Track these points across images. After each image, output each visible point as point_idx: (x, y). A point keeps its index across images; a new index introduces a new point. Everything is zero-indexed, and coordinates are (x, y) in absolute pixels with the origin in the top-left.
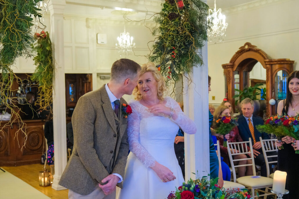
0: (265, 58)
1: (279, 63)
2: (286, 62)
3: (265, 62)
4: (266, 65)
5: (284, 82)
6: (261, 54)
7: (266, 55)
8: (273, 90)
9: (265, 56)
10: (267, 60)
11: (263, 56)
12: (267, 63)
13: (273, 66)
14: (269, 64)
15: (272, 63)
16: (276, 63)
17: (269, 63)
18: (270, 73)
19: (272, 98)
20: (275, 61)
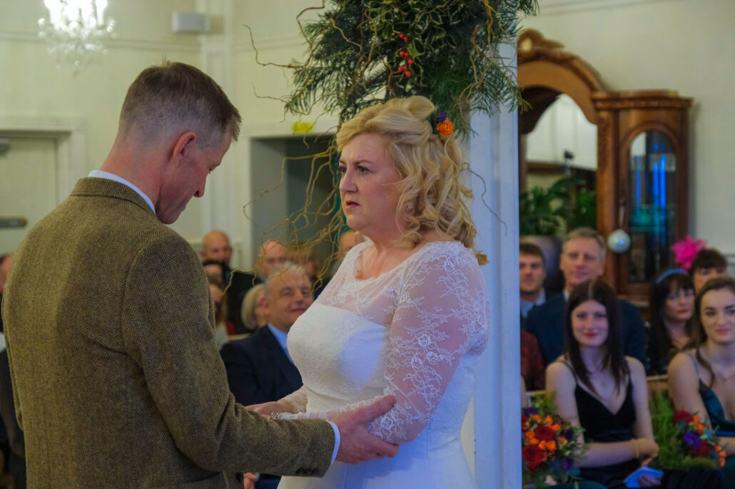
0: (592, 88)
1: (643, 104)
2: (667, 104)
3: (594, 101)
4: (598, 110)
5: (659, 174)
6: (577, 72)
7: (596, 74)
8: (621, 201)
9: (591, 78)
10: (601, 95)
11: (584, 79)
12: (600, 105)
13: (622, 115)
14: (609, 110)
15: (618, 105)
16: (632, 104)
17: (608, 105)
18: (610, 139)
19: (616, 227)
20: (631, 99)
